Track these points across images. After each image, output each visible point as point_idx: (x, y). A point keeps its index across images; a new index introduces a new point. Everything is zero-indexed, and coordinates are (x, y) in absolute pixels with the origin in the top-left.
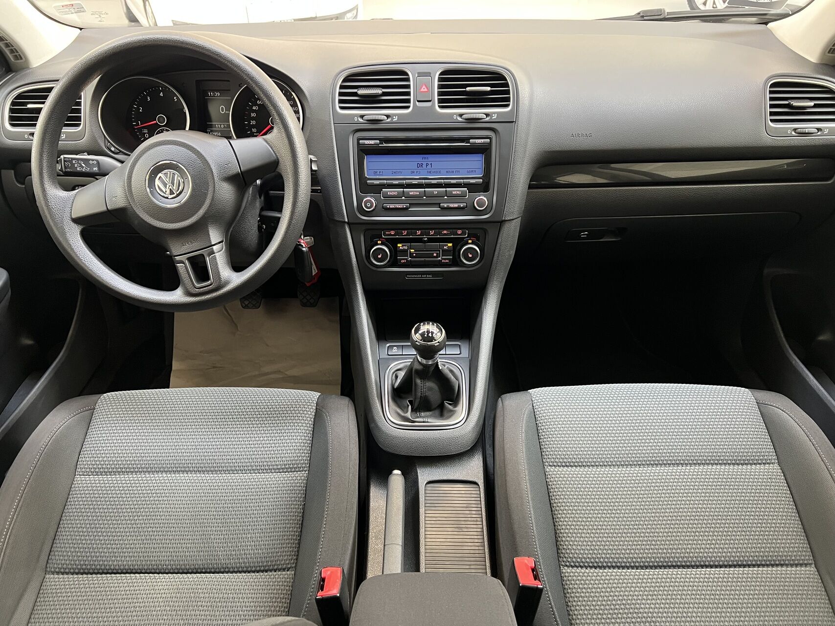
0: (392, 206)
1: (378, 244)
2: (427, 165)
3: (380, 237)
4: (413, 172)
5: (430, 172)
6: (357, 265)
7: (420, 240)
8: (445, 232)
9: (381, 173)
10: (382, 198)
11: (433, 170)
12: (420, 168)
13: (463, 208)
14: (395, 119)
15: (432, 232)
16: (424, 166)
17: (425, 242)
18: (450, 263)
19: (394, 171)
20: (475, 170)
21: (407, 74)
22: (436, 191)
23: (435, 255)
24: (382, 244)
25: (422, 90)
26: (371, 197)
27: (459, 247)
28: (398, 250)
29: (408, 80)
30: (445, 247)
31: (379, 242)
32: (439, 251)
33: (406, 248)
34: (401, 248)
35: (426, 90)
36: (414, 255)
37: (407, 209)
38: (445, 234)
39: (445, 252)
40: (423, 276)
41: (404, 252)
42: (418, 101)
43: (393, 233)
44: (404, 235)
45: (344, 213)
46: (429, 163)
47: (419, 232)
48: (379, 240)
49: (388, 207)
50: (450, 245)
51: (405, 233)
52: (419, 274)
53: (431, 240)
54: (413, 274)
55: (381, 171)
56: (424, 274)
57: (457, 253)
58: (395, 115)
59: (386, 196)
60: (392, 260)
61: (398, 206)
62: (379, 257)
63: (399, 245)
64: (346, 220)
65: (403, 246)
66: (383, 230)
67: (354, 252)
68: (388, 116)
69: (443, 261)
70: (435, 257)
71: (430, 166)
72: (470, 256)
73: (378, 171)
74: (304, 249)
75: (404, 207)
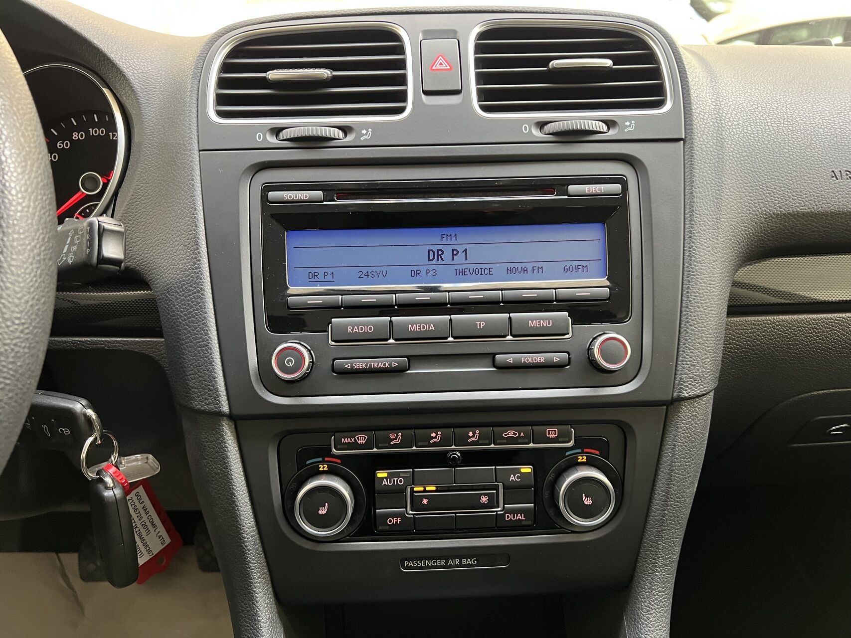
0: (359, 364)
1: (317, 473)
2: (455, 253)
3: (325, 452)
4: (417, 273)
5: (463, 272)
6: (257, 537)
7: (440, 459)
8: (511, 433)
9: (329, 278)
10: (330, 341)
11: (471, 267)
12: (435, 262)
13: (559, 366)
14: (366, 136)
15: (473, 435)
16: (447, 256)
17: (453, 463)
18: (530, 523)
19: (365, 270)
20: (585, 264)
21: (396, 37)
22: (480, 320)
23: (484, 500)
24: (332, 472)
25: (437, 66)
26: (300, 341)
27: (551, 476)
28: (377, 487)
29: (401, 50)
30: (512, 478)
31: (323, 467)
32: (496, 488)
33: (399, 481)
34: (385, 482)
35: (445, 66)
36: (425, 501)
37: (399, 371)
38: (511, 440)
39: (513, 492)
40: (450, 562)
41: (396, 495)
42: (427, 93)
43: (362, 439)
44: (395, 446)
45: (217, 390)
46: (461, 249)
47: (436, 436)
48: (323, 462)
49: (347, 366)
50: (527, 469)
51: (396, 438)
52: (441, 558)
53: (470, 458)
54: (421, 559)
55: (329, 271)
56: (453, 558)
57: (546, 494)
58: (366, 125)
59: (343, 339)
60: (360, 518)
61: (376, 363)
62: (322, 511)
63: (381, 474)
64: (225, 408)
65: (390, 476)
66: (335, 432)
67: (247, 499)
68: (346, 129)
69: (509, 517)
70: (484, 506)
71: (462, 255)
72: (588, 502)
73: (321, 272)
74: (108, 494)
75: (395, 365)
